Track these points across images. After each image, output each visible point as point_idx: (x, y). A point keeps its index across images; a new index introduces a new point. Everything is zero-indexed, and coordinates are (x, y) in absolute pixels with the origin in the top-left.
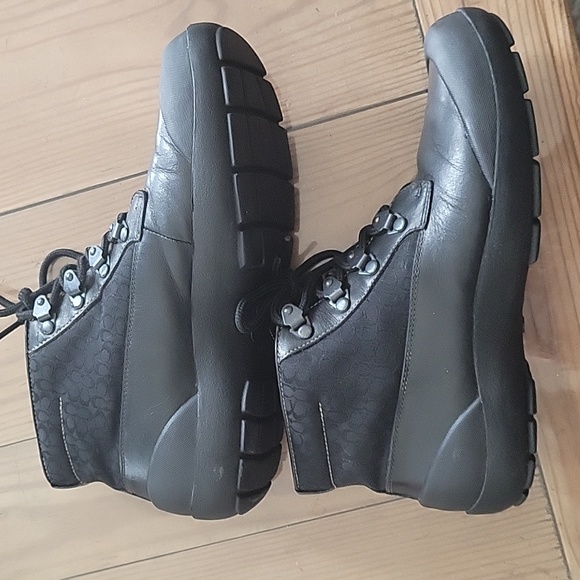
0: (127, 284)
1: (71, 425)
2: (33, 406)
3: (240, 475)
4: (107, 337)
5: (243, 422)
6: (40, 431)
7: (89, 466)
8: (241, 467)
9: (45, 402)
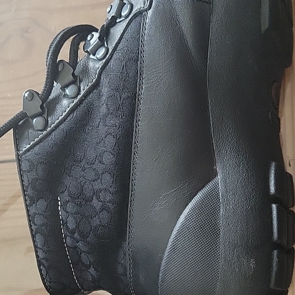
0: (134, 59)
1: (71, 225)
2: (28, 211)
3: (275, 268)
4: (111, 121)
5: (274, 206)
6: (38, 237)
7: (92, 270)
8: (275, 259)
9: (41, 204)
